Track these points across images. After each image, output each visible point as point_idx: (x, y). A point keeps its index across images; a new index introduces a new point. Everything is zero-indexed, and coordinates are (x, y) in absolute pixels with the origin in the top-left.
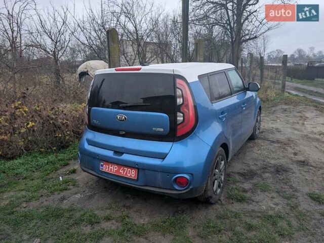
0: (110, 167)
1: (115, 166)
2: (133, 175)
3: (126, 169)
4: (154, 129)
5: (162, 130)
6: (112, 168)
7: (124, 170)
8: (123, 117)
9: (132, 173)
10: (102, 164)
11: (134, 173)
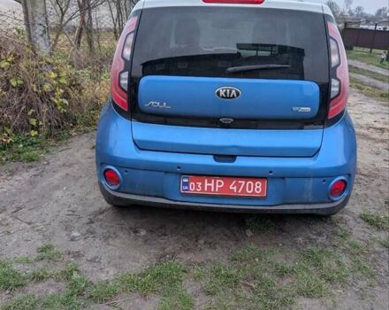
0: (206, 185)
1: (218, 181)
2: (258, 189)
3: (243, 182)
4: (294, 109)
5: (308, 109)
6: (212, 185)
7: (239, 186)
8: (234, 92)
9: (257, 187)
10: (186, 180)
11: (259, 187)
